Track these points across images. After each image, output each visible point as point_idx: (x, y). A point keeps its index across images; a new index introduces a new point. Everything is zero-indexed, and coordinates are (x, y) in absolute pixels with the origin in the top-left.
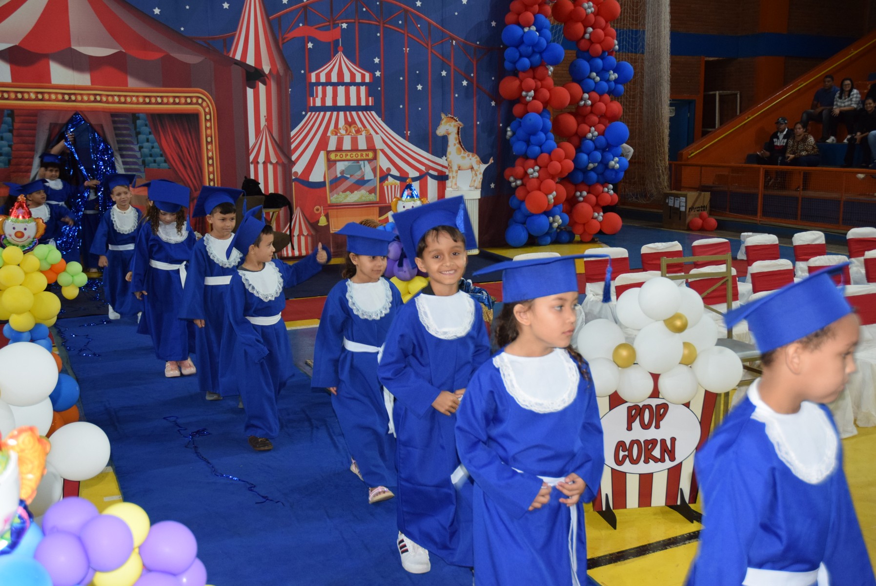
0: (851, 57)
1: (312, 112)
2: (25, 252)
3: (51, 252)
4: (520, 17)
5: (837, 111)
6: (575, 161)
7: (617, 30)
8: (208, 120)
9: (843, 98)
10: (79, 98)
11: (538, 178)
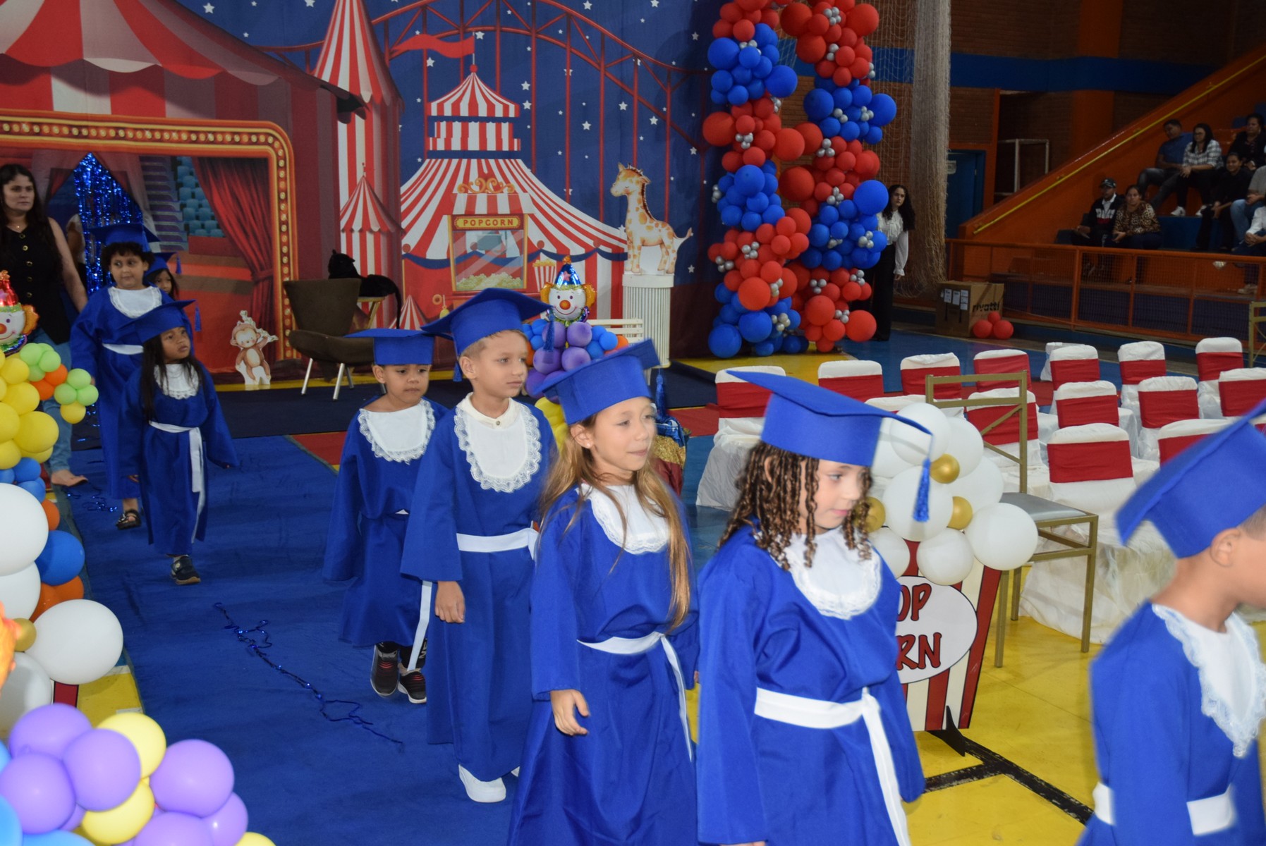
0: (1208, 94)
1: (431, 157)
2: (7, 354)
3: (45, 356)
4: (735, 26)
5: (1187, 170)
6: (811, 235)
7: (873, 50)
8: (281, 168)
9: (1197, 152)
10: (94, 133)
11: (757, 259)
